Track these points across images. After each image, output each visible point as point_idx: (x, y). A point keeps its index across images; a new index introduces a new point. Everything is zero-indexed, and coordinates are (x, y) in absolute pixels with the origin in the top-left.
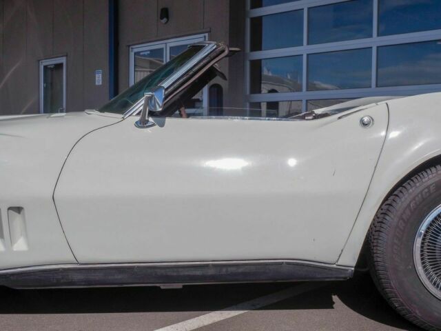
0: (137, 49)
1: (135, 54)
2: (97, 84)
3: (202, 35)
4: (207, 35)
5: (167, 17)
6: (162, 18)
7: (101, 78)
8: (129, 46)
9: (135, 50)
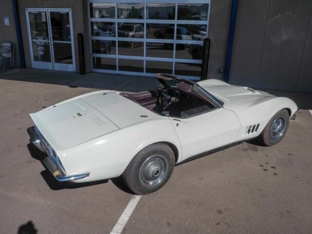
1: (29, 12)
2: (6, 24)
3: (68, 9)
4: (71, 9)
8: (25, 8)
9: (29, 10)
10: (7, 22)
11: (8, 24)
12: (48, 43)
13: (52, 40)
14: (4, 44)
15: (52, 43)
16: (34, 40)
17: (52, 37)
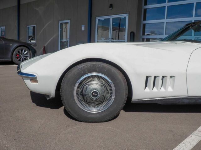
0: (99, 18)
1: (98, 20)
2: (82, 30)
3: (126, 14)
4: (128, 14)
5: (112, 7)
6: (110, 7)
7: (84, 28)
8: (96, 17)
11: (84, 30)
17: (111, 37)
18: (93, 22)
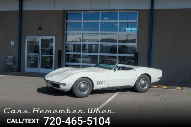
5: (41, 30)
6: (39, 30)
8: (26, 35)
9: (28, 37)
10: (12, 43)
11: (13, 45)
12: (38, 56)
13: (41, 54)
14: (9, 57)
15: (40, 56)
16: (28, 55)
17: (40, 52)
18: (23, 39)
